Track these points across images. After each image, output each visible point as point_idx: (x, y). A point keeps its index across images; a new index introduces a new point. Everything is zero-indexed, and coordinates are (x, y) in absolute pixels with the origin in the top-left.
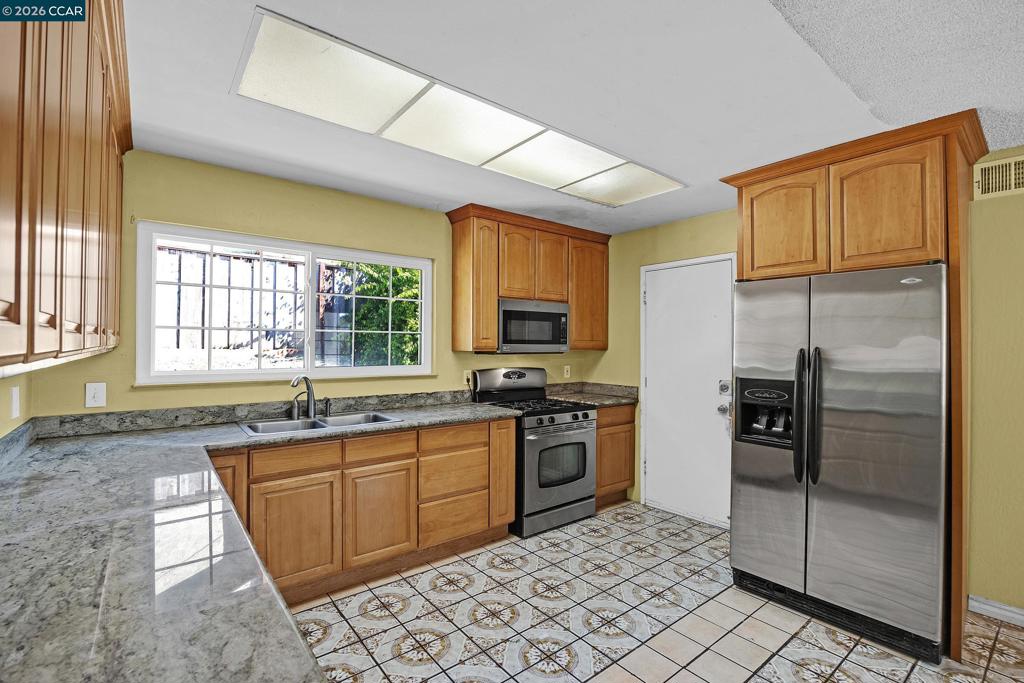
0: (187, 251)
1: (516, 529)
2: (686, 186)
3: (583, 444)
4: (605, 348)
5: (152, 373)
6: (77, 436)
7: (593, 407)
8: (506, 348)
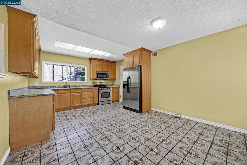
0: (50, 64)
1: (98, 104)
2: (119, 55)
3: (110, 92)
4: (116, 79)
5: (44, 81)
6: (34, 89)
7: (111, 87)
8: (98, 78)
